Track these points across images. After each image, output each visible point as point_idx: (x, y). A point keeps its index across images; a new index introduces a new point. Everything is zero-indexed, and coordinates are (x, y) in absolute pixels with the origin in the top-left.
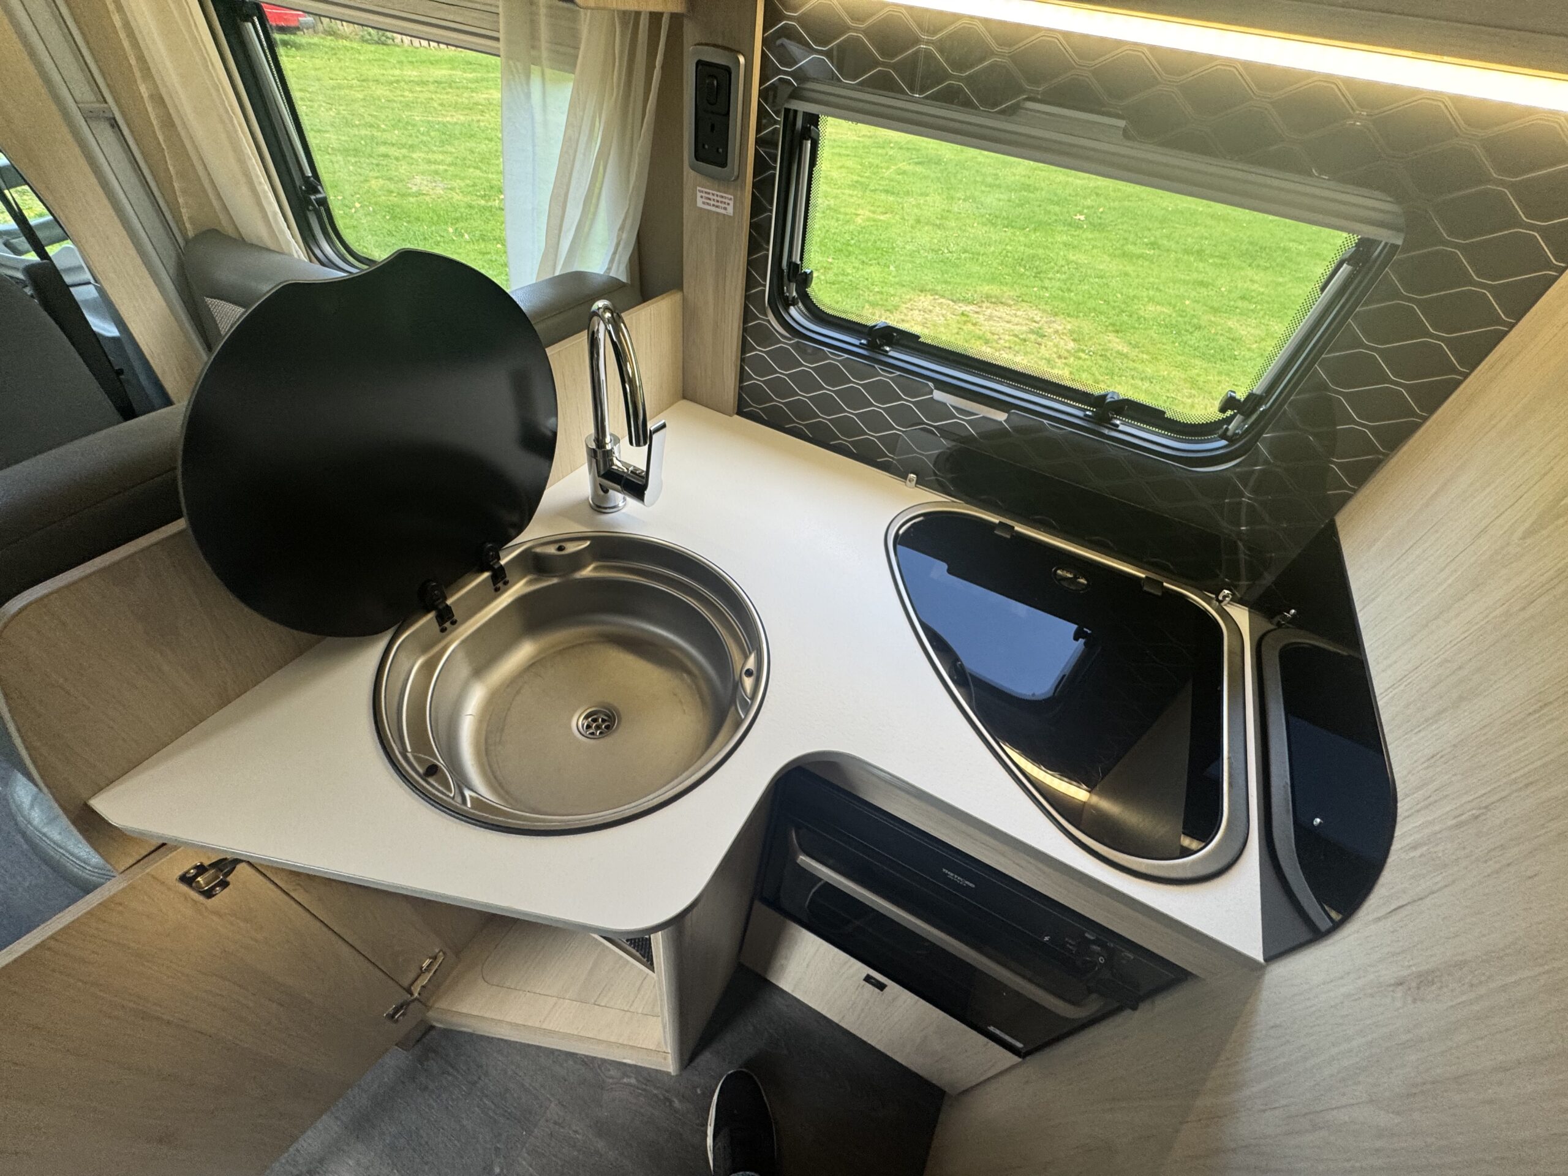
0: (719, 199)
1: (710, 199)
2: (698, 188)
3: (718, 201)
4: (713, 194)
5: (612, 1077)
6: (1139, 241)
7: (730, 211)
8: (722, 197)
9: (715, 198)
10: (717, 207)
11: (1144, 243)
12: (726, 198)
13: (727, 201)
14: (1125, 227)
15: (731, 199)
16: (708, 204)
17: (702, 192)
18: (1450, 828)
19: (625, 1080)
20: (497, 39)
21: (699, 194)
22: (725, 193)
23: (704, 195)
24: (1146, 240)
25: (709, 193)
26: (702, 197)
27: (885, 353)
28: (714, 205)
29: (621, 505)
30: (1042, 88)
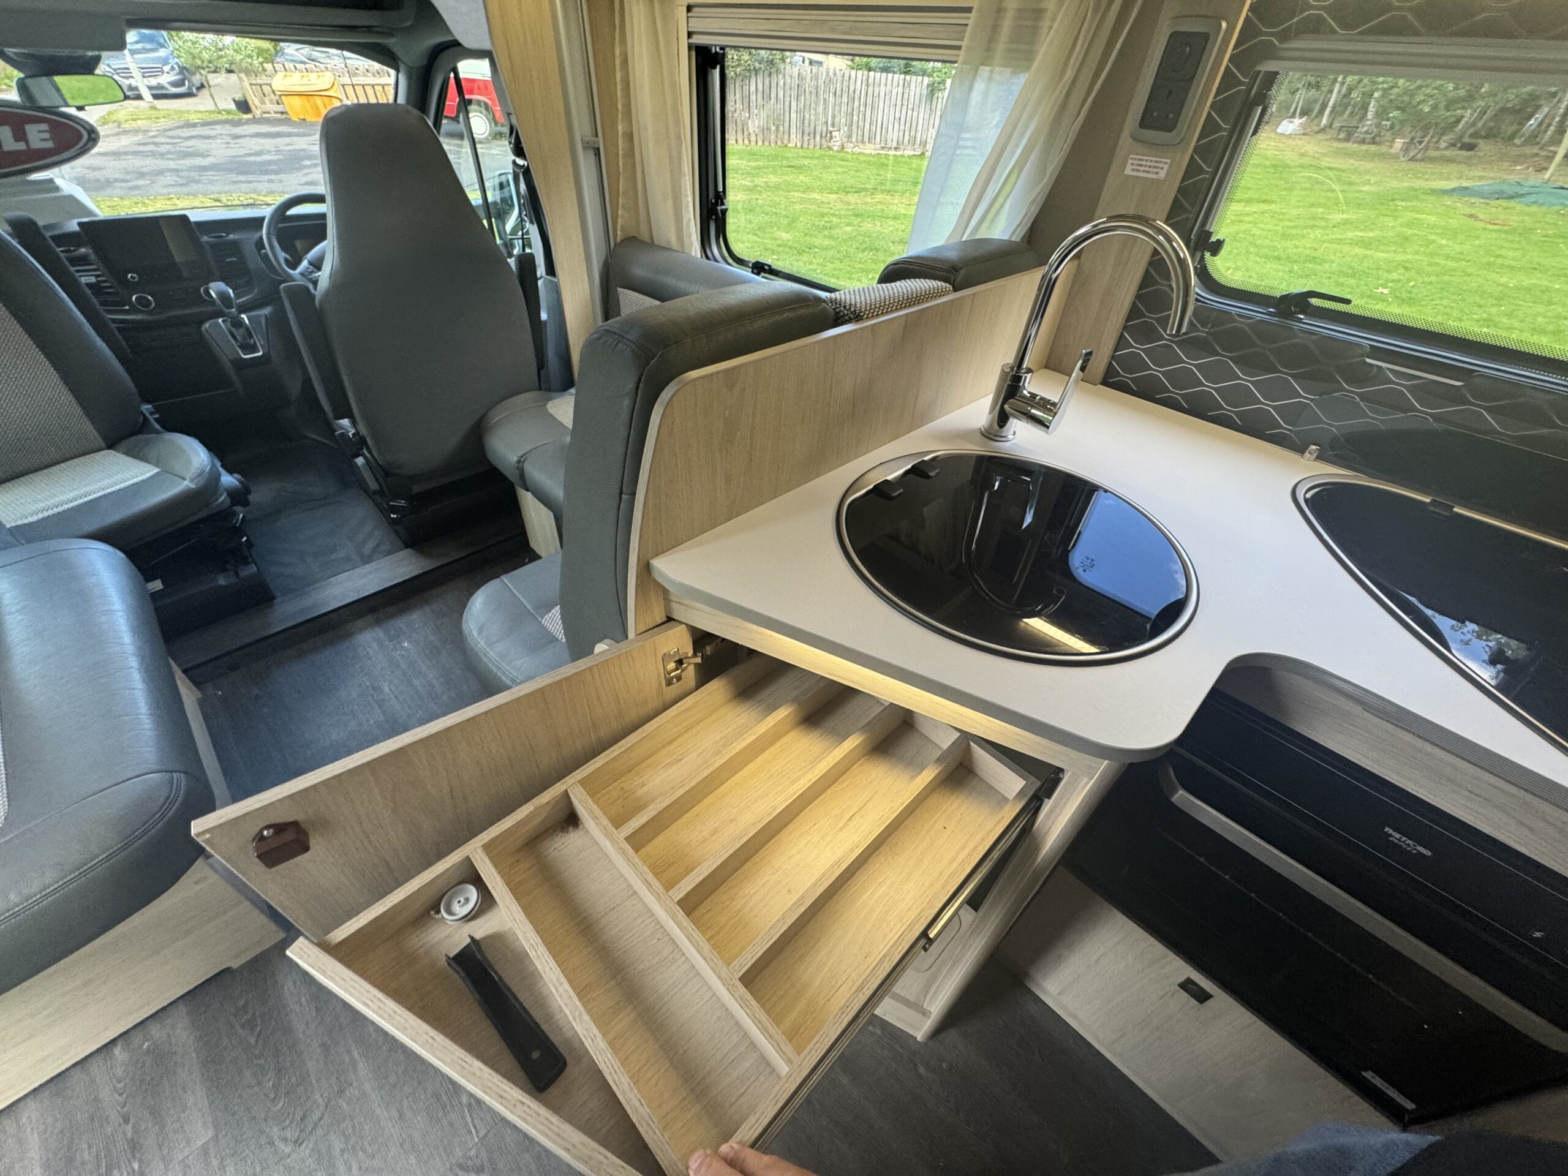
0: (1152, 164)
1: (1141, 165)
2: (1131, 156)
3: (1150, 166)
7: (1162, 175)
8: (1157, 162)
9: (1148, 163)
10: (1148, 172)
12: (1160, 162)
13: (1161, 165)
15: (1166, 163)
16: (1138, 170)
17: (1135, 159)
21: (1130, 162)
22: (1160, 157)
23: (1136, 162)
25: (1142, 160)
26: (1132, 164)
27: (1300, 321)
28: (1144, 171)
29: (1010, 437)
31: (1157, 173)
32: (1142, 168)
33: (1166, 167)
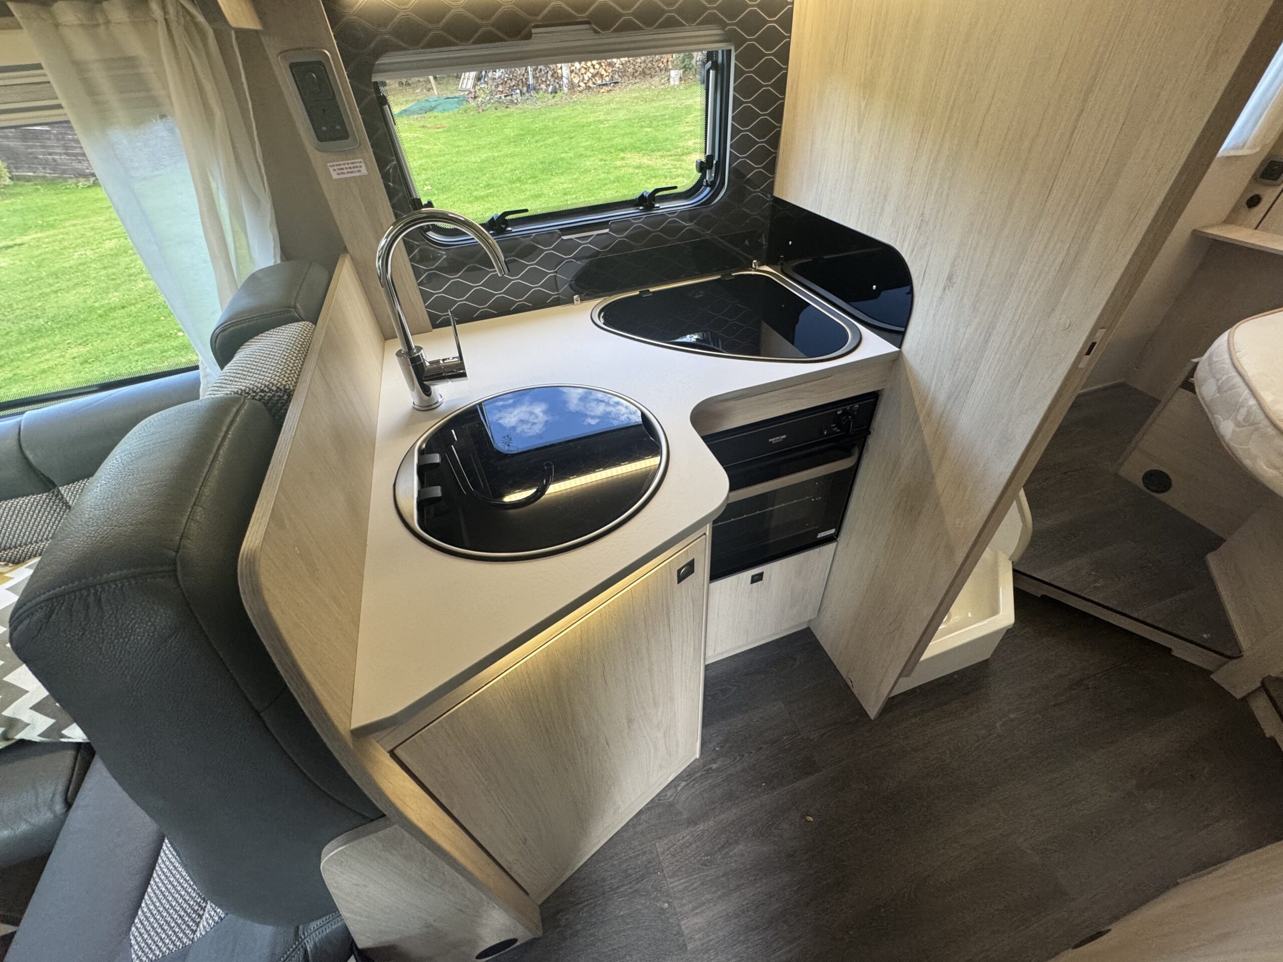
0: (350, 166)
1: (342, 169)
2: (329, 164)
3: (350, 168)
4: (344, 164)
5: (671, 796)
6: (478, 187)
7: (364, 171)
8: (353, 163)
9: (347, 166)
10: (352, 172)
11: (481, 187)
12: (356, 163)
13: (358, 165)
14: (461, 182)
15: (361, 162)
16: (342, 173)
17: (334, 166)
18: (918, 232)
19: (679, 789)
20: (59, 107)
21: (331, 169)
22: (354, 159)
23: (336, 168)
24: (481, 185)
25: (340, 165)
26: (334, 170)
27: (510, 232)
28: (348, 172)
29: (440, 400)
30: (540, 17)
31: (359, 171)
32: (345, 171)
33: (362, 164)
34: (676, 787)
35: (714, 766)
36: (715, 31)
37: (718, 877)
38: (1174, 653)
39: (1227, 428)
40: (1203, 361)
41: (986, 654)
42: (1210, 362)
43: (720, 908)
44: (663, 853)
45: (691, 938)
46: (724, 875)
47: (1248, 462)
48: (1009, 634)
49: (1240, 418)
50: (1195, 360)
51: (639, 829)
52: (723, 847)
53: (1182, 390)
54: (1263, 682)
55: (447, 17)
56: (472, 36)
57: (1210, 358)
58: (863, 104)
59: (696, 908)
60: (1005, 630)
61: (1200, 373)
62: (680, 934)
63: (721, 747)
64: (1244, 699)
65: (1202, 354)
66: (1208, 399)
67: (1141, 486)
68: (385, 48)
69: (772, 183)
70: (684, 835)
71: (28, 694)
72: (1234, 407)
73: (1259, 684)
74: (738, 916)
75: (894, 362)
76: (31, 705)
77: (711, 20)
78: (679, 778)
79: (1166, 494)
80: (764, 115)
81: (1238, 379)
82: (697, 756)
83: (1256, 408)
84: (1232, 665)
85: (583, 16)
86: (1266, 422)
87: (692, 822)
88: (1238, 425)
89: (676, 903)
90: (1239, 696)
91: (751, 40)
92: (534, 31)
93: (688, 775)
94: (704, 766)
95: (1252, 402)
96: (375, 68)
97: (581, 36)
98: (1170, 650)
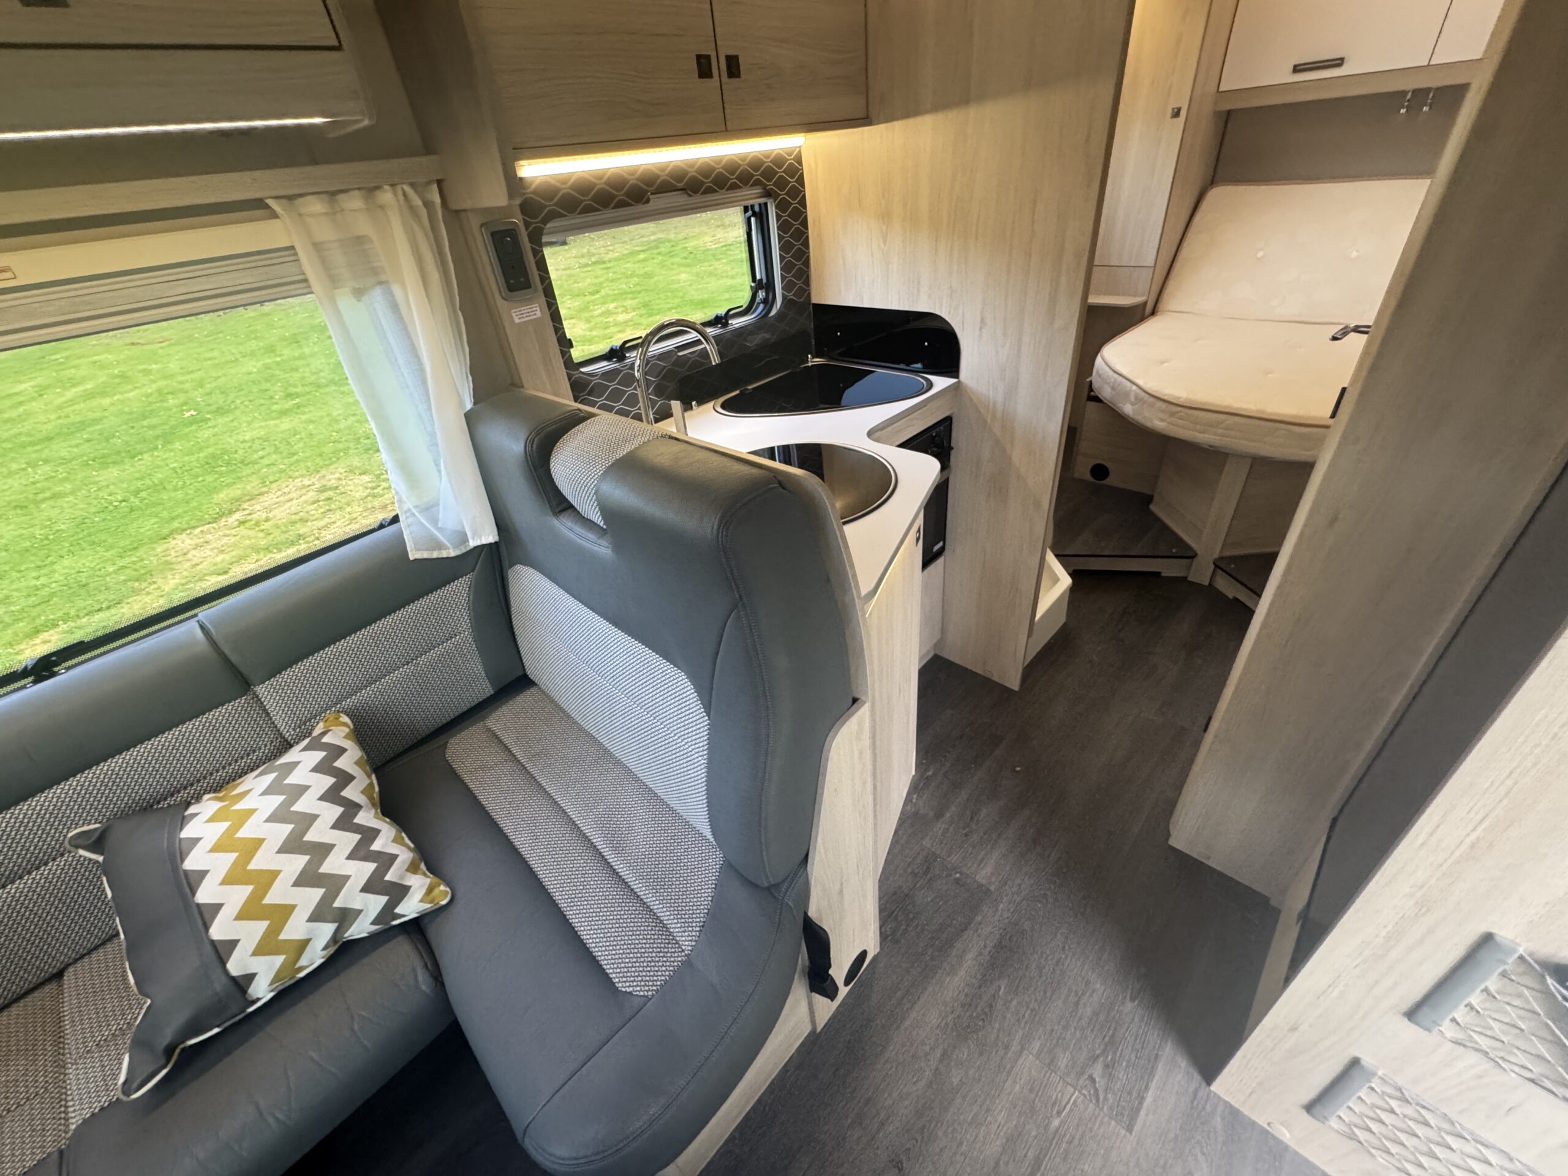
0: (529, 311)
1: (522, 314)
2: (512, 311)
3: (529, 313)
4: (524, 310)
7: (539, 314)
8: (530, 308)
9: (526, 311)
10: (530, 316)
13: (534, 309)
15: (536, 307)
16: (522, 318)
17: (515, 312)
18: (951, 298)
21: (514, 315)
22: (531, 305)
23: (517, 313)
25: (520, 311)
26: (516, 316)
28: (527, 316)
30: (655, 186)
31: (535, 315)
32: (525, 315)
33: (538, 309)
34: (911, 801)
35: (930, 773)
36: (758, 190)
37: (982, 838)
38: (1164, 575)
39: (1128, 409)
40: (1094, 378)
41: (1063, 619)
42: (1100, 376)
43: (996, 855)
44: (932, 846)
45: (989, 883)
46: (985, 833)
47: (1148, 424)
48: (1073, 590)
49: (1132, 399)
50: (1088, 380)
51: (902, 842)
52: (972, 819)
53: (1089, 402)
54: (1214, 563)
55: (594, 192)
56: (610, 204)
57: (1097, 372)
58: (884, 228)
59: (980, 865)
60: (1068, 591)
61: (1095, 385)
62: (980, 886)
63: (926, 759)
64: (1210, 585)
65: (1091, 375)
66: (1108, 398)
67: (1092, 479)
68: (552, 216)
69: (809, 294)
70: (940, 826)
71: (351, 879)
72: (1126, 395)
73: (1212, 566)
74: (1011, 852)
75: (957, 388)
76: (360, 888)
77: (757, 183)
78: (909, 794)
79: (1108, 479)
80: (798, 245)
81: (1120, 378)
82: (913, 773)
83: (1139, 391)
84: (1195, 560)
85: (680, 185)
86: (1147, 396)
87: (939, 816)
88: (1133, 404)
89: (964, 870)
90: (1206, 583)
91: (783, 195)
92: (651, 197)
93: (915, 788)
94: (922, 776)
95: (1134, 388)
96: (545, 231)
97: (680, 199)
98: (1159, 573)
